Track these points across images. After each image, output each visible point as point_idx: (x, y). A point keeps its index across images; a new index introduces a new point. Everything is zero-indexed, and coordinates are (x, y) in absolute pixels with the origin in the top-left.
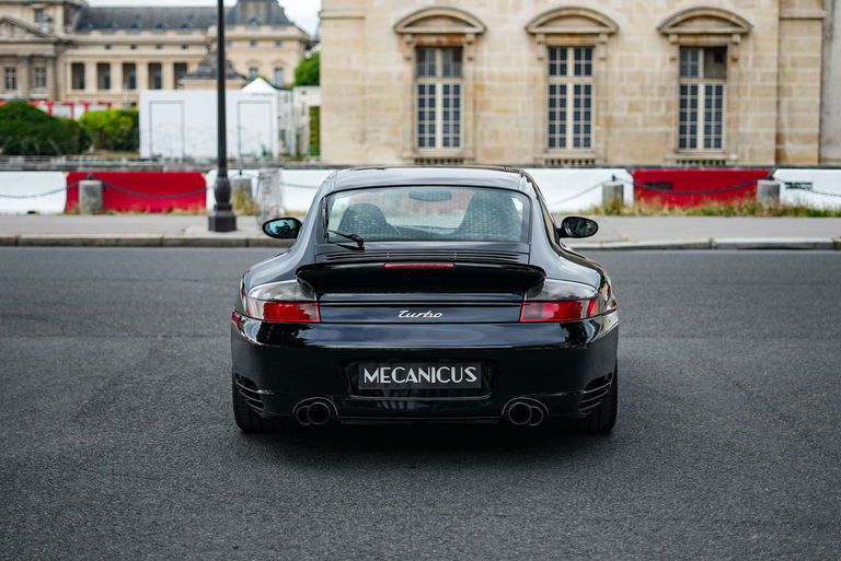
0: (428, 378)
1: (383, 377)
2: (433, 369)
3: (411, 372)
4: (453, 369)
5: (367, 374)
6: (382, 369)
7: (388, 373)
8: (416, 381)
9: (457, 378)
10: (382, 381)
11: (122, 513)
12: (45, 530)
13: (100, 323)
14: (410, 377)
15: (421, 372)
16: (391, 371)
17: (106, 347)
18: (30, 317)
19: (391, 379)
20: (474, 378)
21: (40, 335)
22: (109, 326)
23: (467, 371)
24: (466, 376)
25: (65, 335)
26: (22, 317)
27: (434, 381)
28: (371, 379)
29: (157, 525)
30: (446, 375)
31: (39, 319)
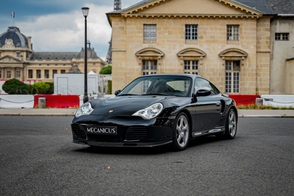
11: (84, 174)
12: (60, 178)
13: (56, 132)
17: (60, 137)
18: (31, 130)
21: (37, 135)
22: (59, 133)
25: (45, 134)
26: (29, 131)
29: (98, 177)
31: (35, 131)
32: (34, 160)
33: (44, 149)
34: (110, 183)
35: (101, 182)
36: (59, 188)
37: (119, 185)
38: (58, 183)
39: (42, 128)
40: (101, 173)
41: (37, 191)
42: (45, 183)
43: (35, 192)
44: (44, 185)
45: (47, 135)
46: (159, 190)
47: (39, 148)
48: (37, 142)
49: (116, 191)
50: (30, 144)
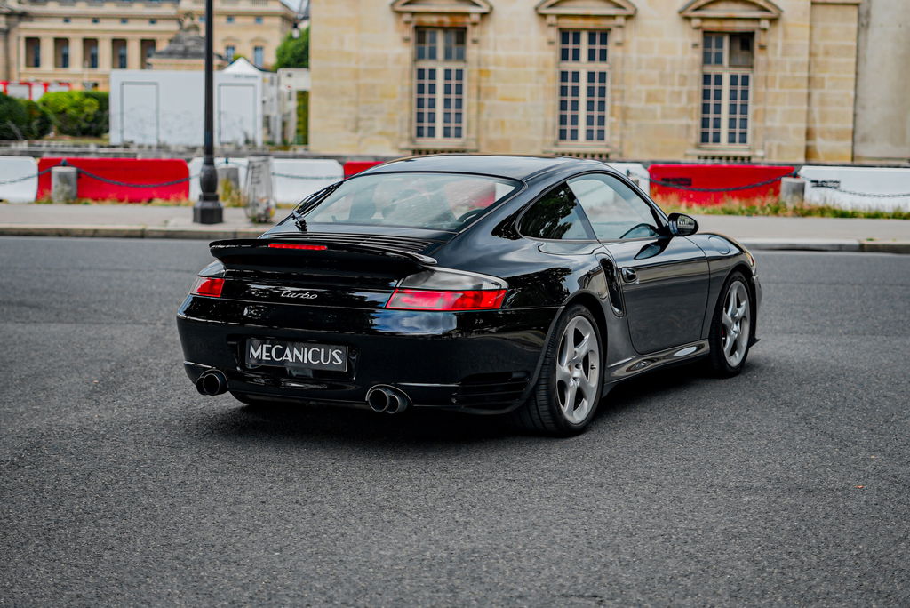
0: (301, 357)
1: (265, 354)
2: (306, 349)
3: (288, 351)
4: (323, 350)
5: (252, 350)
6: (265, 346)
7: (269, 350)
8: (291, 360)
9: (326, 360)
10: (264, 358)
11: (150, 474)
12: (81, 488)
13: (95, 311)
14: (287, 356)
15: (296, 351)
16: (271, 348)
17: (106, 334)
18: (21, 304)
19: (270, 356)
20: (340, 362)
21: (35, 322)
23: (334, 353)
24: (333, 358)
25: (60, 321)
26: (13, 304)
27: (305, 361)
28: (256, 355)
29: (186, 484)
30: (316, 356)
31: (31, 307)
32: (18, 421)
33: (51, 382)
34: (214, 504)
35: (189, 501)
36: (74, 519)
37: (233, 513)
38: (73, 504)
39: (54, 296)
40: (197, 470)
41: (13, 528)
42: (37, 502)
43: (7, 531)
44: (35, 509)
45: (68, 323)
46: (332, 531)
47: (36, 376)
48: (33, 354)
49: (220, 531)
50: (11, 362)
